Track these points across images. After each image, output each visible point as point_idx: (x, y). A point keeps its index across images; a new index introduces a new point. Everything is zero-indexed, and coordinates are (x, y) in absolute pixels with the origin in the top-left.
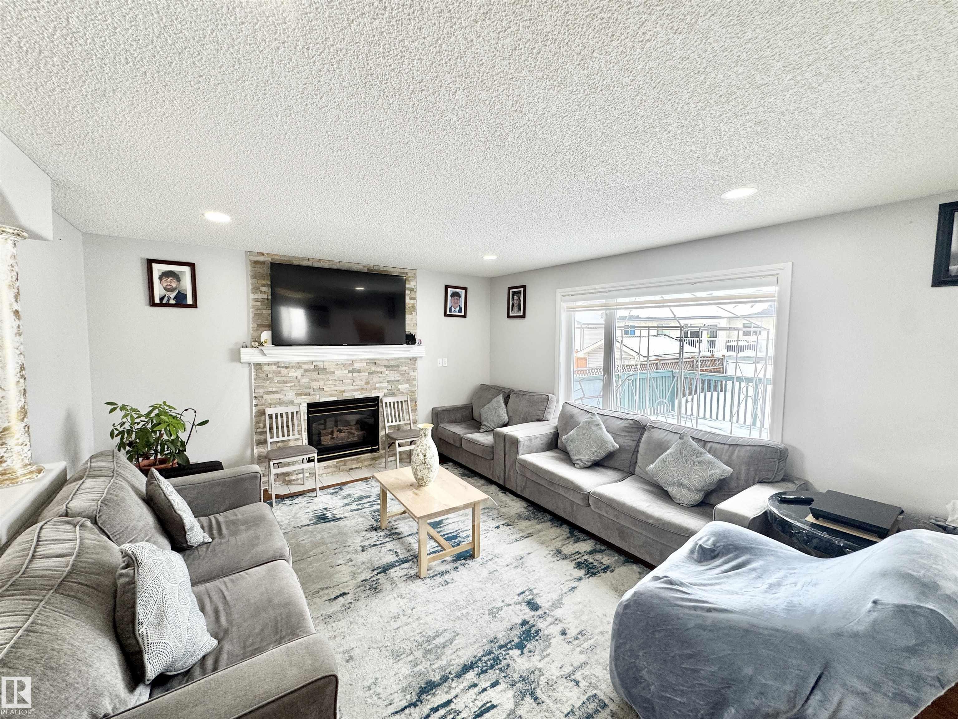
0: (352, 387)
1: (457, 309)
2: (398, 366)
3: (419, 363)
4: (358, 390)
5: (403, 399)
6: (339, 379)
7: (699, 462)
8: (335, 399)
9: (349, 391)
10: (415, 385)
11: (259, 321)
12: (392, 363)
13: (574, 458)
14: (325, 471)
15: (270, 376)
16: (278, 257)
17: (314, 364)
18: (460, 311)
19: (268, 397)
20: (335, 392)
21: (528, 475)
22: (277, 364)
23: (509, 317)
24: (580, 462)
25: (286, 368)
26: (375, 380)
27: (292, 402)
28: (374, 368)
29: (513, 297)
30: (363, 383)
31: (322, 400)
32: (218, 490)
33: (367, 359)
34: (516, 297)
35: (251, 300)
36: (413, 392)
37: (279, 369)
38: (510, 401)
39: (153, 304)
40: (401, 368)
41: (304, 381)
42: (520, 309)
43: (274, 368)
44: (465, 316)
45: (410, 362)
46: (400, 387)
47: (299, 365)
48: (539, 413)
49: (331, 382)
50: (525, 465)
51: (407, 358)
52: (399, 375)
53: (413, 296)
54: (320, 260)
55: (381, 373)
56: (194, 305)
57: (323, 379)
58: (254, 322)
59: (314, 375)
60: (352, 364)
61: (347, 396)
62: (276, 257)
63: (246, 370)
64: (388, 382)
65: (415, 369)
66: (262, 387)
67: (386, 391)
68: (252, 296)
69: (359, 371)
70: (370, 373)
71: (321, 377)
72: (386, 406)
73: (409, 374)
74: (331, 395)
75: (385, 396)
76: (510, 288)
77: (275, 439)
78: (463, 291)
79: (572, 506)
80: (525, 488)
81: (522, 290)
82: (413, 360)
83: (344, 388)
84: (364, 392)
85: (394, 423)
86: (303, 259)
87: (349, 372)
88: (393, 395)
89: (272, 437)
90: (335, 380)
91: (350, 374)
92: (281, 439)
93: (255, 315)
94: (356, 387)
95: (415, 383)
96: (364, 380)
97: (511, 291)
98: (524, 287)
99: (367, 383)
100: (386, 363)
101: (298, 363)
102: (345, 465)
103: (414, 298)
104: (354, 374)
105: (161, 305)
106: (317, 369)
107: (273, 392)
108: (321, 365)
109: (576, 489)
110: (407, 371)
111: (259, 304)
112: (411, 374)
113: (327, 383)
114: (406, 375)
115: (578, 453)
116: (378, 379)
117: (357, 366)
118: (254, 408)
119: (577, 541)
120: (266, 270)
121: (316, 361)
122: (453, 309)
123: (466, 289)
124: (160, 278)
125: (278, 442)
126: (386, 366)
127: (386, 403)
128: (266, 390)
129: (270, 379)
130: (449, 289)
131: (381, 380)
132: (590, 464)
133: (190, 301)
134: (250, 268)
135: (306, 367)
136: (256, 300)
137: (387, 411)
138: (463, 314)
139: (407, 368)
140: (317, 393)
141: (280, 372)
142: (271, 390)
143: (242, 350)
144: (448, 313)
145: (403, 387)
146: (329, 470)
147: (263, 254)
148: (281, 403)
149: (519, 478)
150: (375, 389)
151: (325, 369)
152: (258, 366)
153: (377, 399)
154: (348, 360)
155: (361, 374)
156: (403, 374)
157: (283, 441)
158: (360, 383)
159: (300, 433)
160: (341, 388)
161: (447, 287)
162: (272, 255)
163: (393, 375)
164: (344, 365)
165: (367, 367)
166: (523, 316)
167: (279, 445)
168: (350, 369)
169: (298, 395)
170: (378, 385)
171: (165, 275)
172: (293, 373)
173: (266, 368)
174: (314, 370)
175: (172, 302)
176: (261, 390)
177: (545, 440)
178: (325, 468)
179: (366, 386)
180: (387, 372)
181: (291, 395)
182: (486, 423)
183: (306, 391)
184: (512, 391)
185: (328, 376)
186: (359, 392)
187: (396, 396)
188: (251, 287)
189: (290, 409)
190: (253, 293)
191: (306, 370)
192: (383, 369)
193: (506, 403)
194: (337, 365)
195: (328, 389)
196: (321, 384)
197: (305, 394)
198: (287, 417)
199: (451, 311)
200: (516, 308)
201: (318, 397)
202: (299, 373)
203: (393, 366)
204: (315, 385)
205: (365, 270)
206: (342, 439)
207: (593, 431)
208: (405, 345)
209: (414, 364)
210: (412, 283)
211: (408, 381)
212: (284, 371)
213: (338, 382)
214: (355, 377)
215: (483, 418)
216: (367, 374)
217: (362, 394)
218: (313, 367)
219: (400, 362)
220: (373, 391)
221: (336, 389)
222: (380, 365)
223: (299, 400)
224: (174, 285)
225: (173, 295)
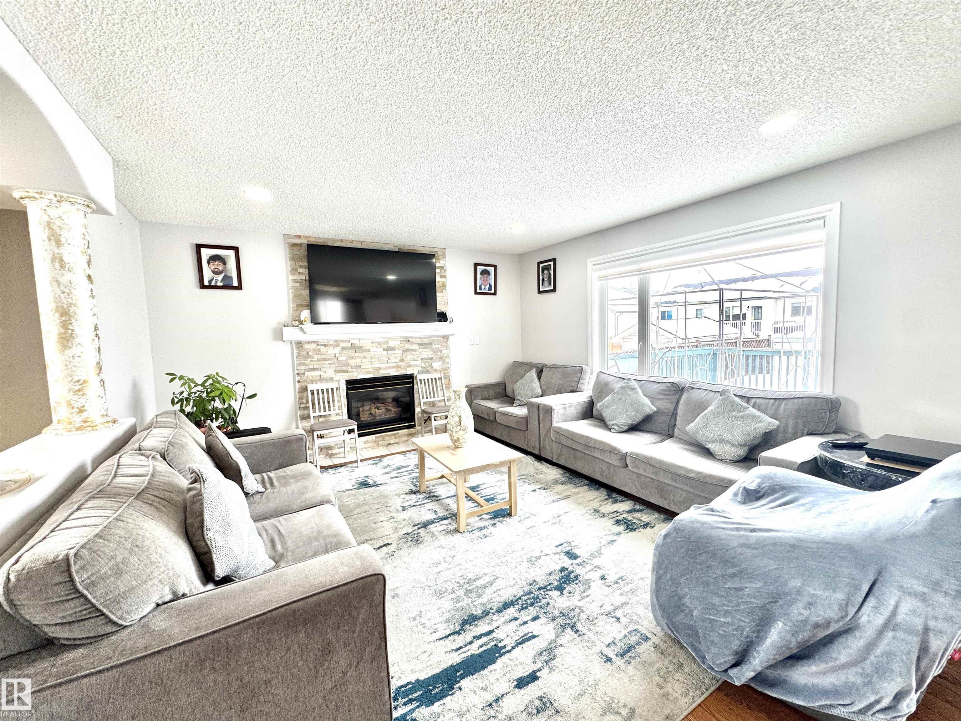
0: (388, 365)
1: (487, 287)
2: (431, 344)
3: (451, 341)
4: (393, 367)
5: (437, 375)
6: (375, 357)
7: (742, 417)
8: (371, 376)
9: (384, 369)
10: (448, 363)
11: (299, 302)
12: (425, 341)
13: (610, 423)
14: (365, 446)
15: (310, 353)
16: (314, 240)
17: (351, 342)
18: (490, 289)
19: (310, 374)
20: (372, 370)
21: (564, 441)
22: (316, 342)
23: (539, 292)
24: (615, 427)
25: (325, 346)
26: (409, 357)
27: (331, 379)
28: (407, 346)
29: (543, 272)
30: (398, 361)
31: (360, 377)
32: (270, 449)
33: (401, 337)
34: (546, 272)
35: (290, 282)
36: (445, 369)
37: (319, 347)
38: (543, 375)
39: (202, 286)
40: (433, 346)
41: (342, 358)
42: (550, 284)
43: (314, 346)
44: (495, 294)
45: (442, 339)
46: (433, 364)
47: (337, 344)
48: (573, 384)
49: (367, 360)
50: (559, 432)
51: (439, 336)
52: (432, 353)
53: (443, 274)
54: (352, 242)
55: (415, 350)
56: (240, 287)
57: (360, 357)
58: (294, 302)
59: (351, 353)
60: (387, 342)
61: (383, 373)
62: (312, 239)
63: (289, 348)
64: (422, 359)
65: (447, 347)
66: (304, 364)
67: (420, 369)
68: (291, 277)
69: (393, 349)
70: (404, 351)
71: (358, 354)
72: (421, 383)
73: (441, 351)
74: (368, 373)
75: (419, 373)
76: (539, 263)
77: (318, 414)
78: (493, 269)
79: (608, 468)
80: (560, 455)
81: (552, 263)
82: (446, 337)
83: (379, 366)
84: (399, 369)
85: (429, 400)
86: (337, 241)
87: (384, 350)
88: (428, 372)
89: (315, 412)
90: (371, 358)
91: (385, 352)
92: (323, 413)
93: (295, 296)
94: (391, 365)
95: (447, 360)
96: (399, 358)
97: (541, 265)
98: (554, 260)
99: (402, 361)
100: (419, 341)
101: (336, 341)
102: (384, 440)
103: (444, 277)
104: (389, 352)
105: (210, 287)
106: (354, 347)
107: (314, 370)
108: (357, 343)
109: (613, 451)
110: (440, 349)
111: (298, 284)
112: (443, 352)
113: (363, 360)
114: (439, 353)
115: (614, 418)
116: (412, 357)
117: (392, 344)
118: (297, 384)
119: (616, 501)
120: (303, 252)
121: (353, 339)
122: (483, 287)
123: (495, 267)
124: (209, 262)
125: (320, 416)
126: (419, 345)
127: (420, 380)
128: (307, 367)
129: (309, 357)
130: (479, 267)
131: (415, 357)
132: (625, 428)
133: (235, 284)
134: (288, 251)
135: (343, 345)
136: (295, 281)
137: (422, 388)
138: (493, 291)
139: (439, 346)
140: (355, 370)
141: (319, 350)
142: (311, 367)
143: (284, 329)
144: (478, 291)
145: (437, 365)
146: (369, 445)
147: (299, 237)
148: (321, 379)
149: (555, 445)
150: (410, 366)
151: (361, 347)
152: (299, 344)
153: (411, 376)
154: (383, 338)
155: (396, 352)
156: (435, 351)
157: (325, 416)
158: (395, 360)
159: (340, 408)
160: (377, 366)
161: (476, 265)
162: (308, 237)
163: (427, 353)
164: (379, 343)
165: (402, 345)
166: (554, 290)
167: (321, 420)
168: (385, 346)
169: (336, 371)
170: (412, 363)
171: (213, 258)
172: (331, 351)
173: (306, 346)
174: (351, 348)
175: (220, 284)
176: (303, 367)
177: (579, 409)
178: (365, 443)
179: (400, 364)
180: (420, 350)
181: (329, 372)
182: (519, 398)
183: (344, 368)
184: (544, 366)
185: (364, 354)
186: (394, 370)
187: (430, 373)
188: (289, 269)
189: (329, 386)
190: (292, 274)
191: (343, 348)
192: (416, 347)
193: (539, 378)
194: (372, 343)
195: (365, 367)
196: (357, 361)
197: (344, 371)
198: (328, 393)
199: (481, 289)
200: (546, 283)
201: (355, 374)
202: (337, 351)
203: (426, 344)
204: (352, 362)
205: (397, 250)
206: (380, 415)
207: (629, 395)
208: (437, 323)
209: (447, 342)
210: (441, 262)
211: (441, 359)
212: (323, 349)
213: (374, 360)
214: (390, 355)
215: (516, 394)
216: (401, 352)
217: (397, 371)
218: (350, 345)
219: (433, 340)
220: (408, 369)
221: (372, 366)
222: (413, 343)
223: (338, 377)
224: (221, 268)
225: (220, 277)
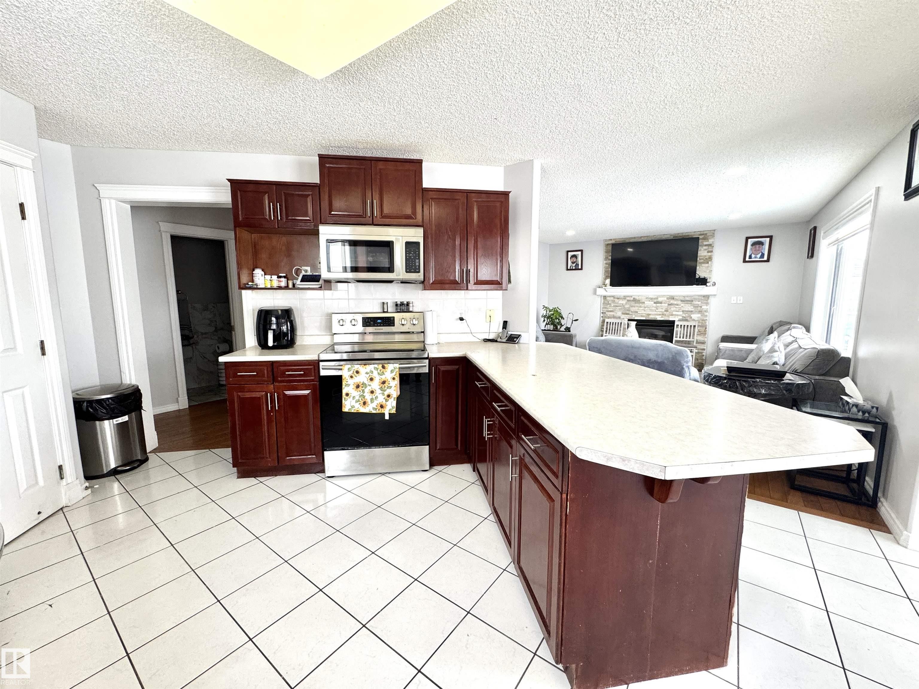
0: (656, 313)
1: (759, 256)
2: (692, 301)
3: (712, 300)
4: (660, 315)
5: (693, 324)
6: (647, 307)
8: (644, 318)
9: (653, 315)
10: (707, 316)
11: (607, 274)
12: (687, 299)
15: (610, 302)
16: (619, 240)
17: (633, 297)
18: (762, 256)
19: (608, 314)
20: (645, 315)
22: (613, 297)
23: (808, 257)
25: (618, 299)
26: (672, 309)
27: (619, 318)
28: (672, 302)
30: (664, 311)
31: (636, 318)
33: (668, 295)
35: (604, 265)
36: (703, 320)
37: (614, 299)
39: (567, 270)
40: (694, 302)
41: (627, 306)
43: (612, 298)
45: (703, 298)
46: (692, 316)
47: (625, 297)
49: (642, 308)
51: (701, 296)
52: (692, 307)
53: (710, 250)
54: (641, 237)
55: (677, 305)
56: (581, 269)
57: (638, 306)
58: (604, 274)
59: (633, 304)
60: (657, 298)
61: (652, 317)
63: (600, 298)
64: (683, 311)
65: (707, 304)
66: (606, 308)
67: (681, 318)
68: (605, 262)
69: (661, 303)
70: (669, 305)
71: (637, 305)
73: (701, 307)
74: (642, 316)
75: (679, 321)
76: (811, 231)
82: (707, 297)
83: (650, 313)
84: (664, 316)
86: (631, 238)
87: (655, 303)
88: (687, 320)
89: (606, 333)
90: (645, 307)
91: (655, 305)
93: (606, 271)
94: (659, 313)
95: (706, 314)
96: (665, 309)
99: (666, 311)
100: (682, 298)
101: (624, 296)
103: (712, 252)
104: (658, 305)
105: (570, 270)
106: (634, 300)
107: (611, 311)
108: (637, 298)
110: (700, 305)
111: (608, 265)
112: (703, 307)
113: (640, 308)
114: (699, 308)
116: (675, 309)
117: (660, 299)
118: (601, 318)
120: (610, 248)
121: (634, 296)
122: (753, 256)
123: (771, 237)
124: (571, 258)
126: (682, 301)
128: (607, 310)
129: (609, 304)
131: (677, 309)
133: (580, 267)
134: (605, 248)
135: (628, 298)
136: (606, 264)
137: (681, 331)
138: (765, 258)
139: (700, 303)
141: (614, 301)
142: (609, 310)
143: (598, 289)
144: (748, 260)
145: (695, 316)
147: (611, 240)
148: (614, 317)
150: (672, 315)
151: (639, 300)
152: (605, 297)
153: (673, 322)
154: (655, 295)
155: (663, 305)
156: (696, 307)
158: (661, 310)
160: (648, 313)
161: (747, 238)
162: (615, 239)
163: (688, 307)
164: (652, 299)
165: (667, 301)
168: (655, 301)
169: (623, 314)
170: (674, 313)
171: (573, 256)
172: (621, 302)
173: (608, 298)
174: (633, 301)
175: (574, 268)
176: (605, 310)
179: (665, 313)
180: (682, 305)
181: (619, 314)
183: (627, 312)
185: (641, 305)
186: (660, 316)
187: (689, 321)
188: (604, 257)
189: (620, 321)
190: (605, 260)
191: (628, 301)
192: (679, 302)
194: (647, 298)
195: (640, 312)
196: (635, 309)
197: (627, 314)
199: (750, 257)
201: (634, 316)
202: (624, 302)
203: (687, 301)
204: (633, 309)
208: (698, 286)
209: (707, 300)
210: (710, 240)
211: (700, 312)
212: (616, 300)
213: (646, 309)
214: (658, 306)
216: (667, 305)
217: (662, 317)
218: (632, 299)
219: (694, 298)
220: (670, 317)
221: (645, 312)
222: (677, 300)
223: (623, 316)
224: (575, 261)
225: (574, 265)
